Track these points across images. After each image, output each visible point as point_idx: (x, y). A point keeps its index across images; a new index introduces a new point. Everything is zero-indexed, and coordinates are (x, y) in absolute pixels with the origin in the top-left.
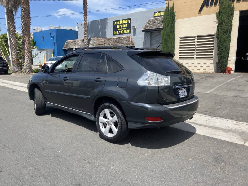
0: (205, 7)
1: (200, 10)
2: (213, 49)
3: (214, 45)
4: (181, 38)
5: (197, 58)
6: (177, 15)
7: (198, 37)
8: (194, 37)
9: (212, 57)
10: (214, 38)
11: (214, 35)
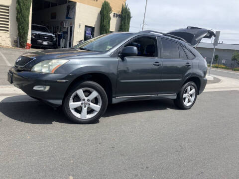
2: (8, 22)
3: (10, 17)
9: (8, 31)
10: (8, 10)
11: (8, 7)
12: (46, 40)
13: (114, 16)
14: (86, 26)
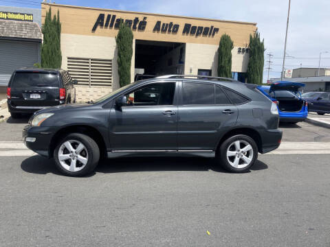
0: (99, 27)
1: (94, 29)
2: (111, 76)
3: (112, 72)
4: (68, 58)
5: (92, 85)
6: (63, 28)
7: (92, 60)
8: (88, 59)
9: (110, 85)
10: (111, 64)
11: (111, 61)
12: (153, 92)
13: (239, 52)
14: (199, 70)
